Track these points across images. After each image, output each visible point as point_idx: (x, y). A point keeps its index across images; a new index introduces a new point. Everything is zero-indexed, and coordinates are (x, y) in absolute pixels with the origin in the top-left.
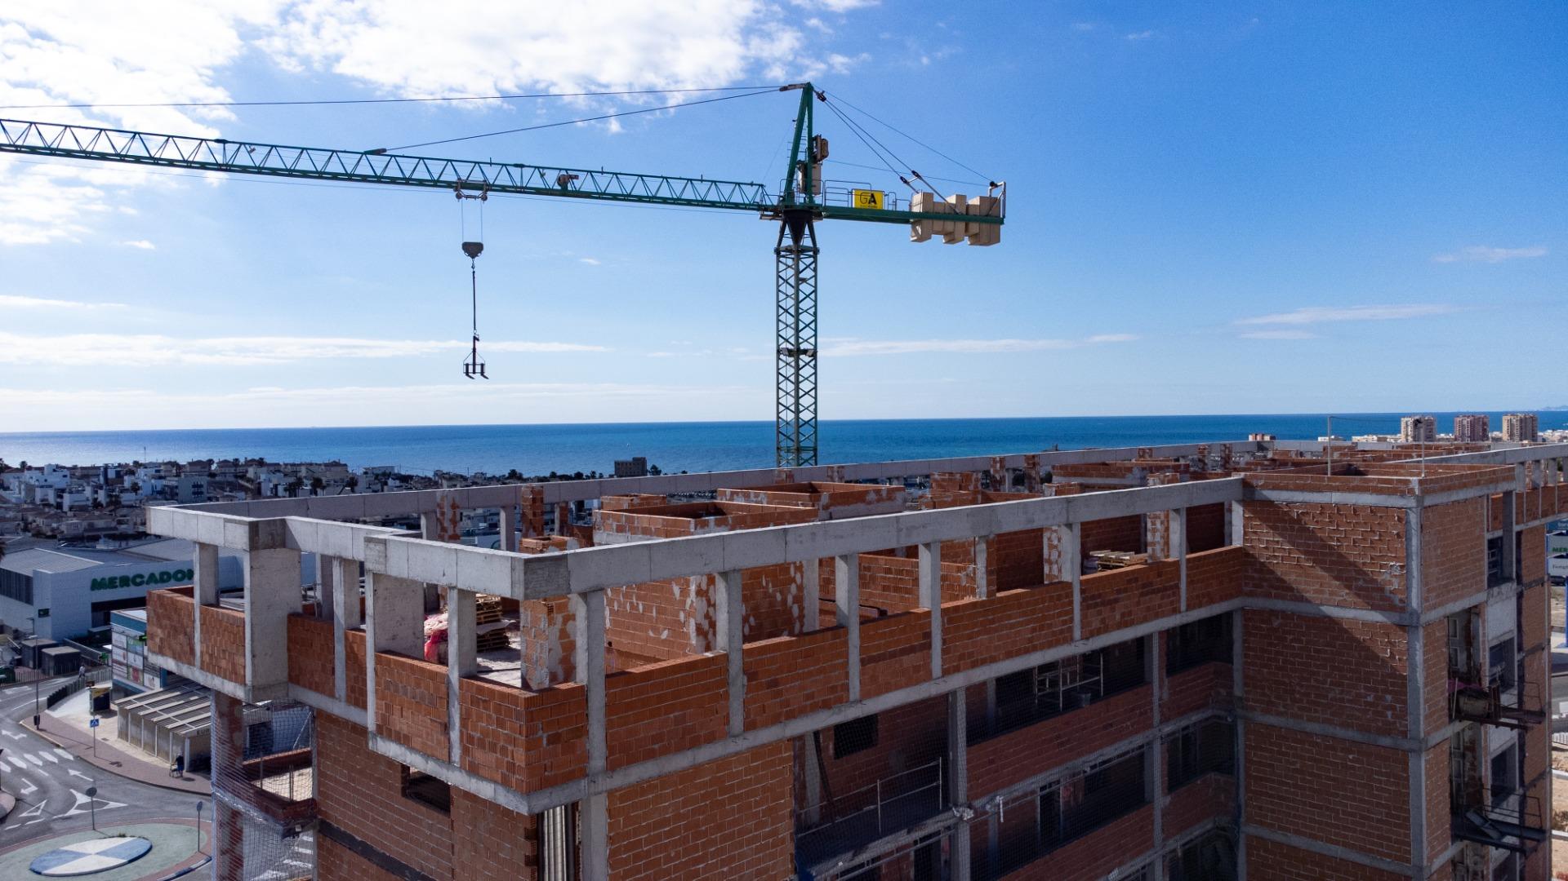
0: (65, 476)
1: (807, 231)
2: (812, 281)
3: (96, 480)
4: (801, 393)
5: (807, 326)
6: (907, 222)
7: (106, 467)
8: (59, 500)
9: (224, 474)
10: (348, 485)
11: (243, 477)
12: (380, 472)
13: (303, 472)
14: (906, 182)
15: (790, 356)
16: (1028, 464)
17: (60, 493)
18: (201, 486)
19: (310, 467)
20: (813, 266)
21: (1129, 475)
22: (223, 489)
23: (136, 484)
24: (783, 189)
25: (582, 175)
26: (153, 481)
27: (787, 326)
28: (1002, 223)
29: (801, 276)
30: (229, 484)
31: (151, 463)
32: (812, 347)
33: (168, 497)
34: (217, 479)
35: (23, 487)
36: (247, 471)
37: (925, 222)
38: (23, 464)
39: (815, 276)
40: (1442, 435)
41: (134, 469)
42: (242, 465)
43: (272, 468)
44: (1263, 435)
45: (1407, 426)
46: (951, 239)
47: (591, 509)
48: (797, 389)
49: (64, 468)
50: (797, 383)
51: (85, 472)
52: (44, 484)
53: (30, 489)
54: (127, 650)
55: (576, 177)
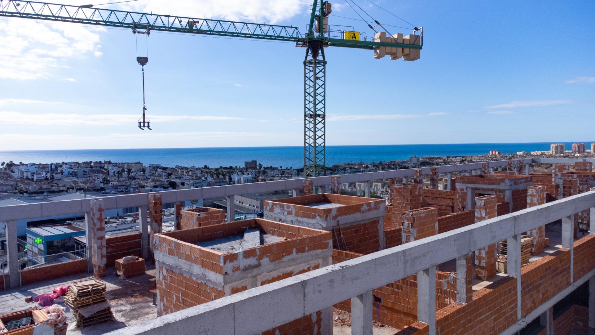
0: (36, 168)
1: (320, 52)
2: (323, 79)
3: (47, 169)
4: (317, 137)
5: (320, 102)
6: (371, 48)
7: (51, 164)
8: (32, 177)
9: (96, 167)
10: (142, 171)
11: (103, 168)
12: (155, 166)
13: (126, 166)
14: (371, 27)
15: (311, 118)
16: (432, 173)
17: (33, 174)
18: (86, 172)
19: (128, 164)
20: (323, 71)
21: (503, 184)
22: (95, 173)
23: (62, 171)
24: (308, 30)
25: (201, 22)
26: (69, 170)
27: (310, 102)
28: (421, 48)
29: (317, 76)
30: (98, 170)
31: (69, 162)
32: (323, 113)
33: (74, 176)
34: (94, 169)
35: (19, 172)
36: (104, 166)
37: (382, 48)
38: (21, 163)
39: (325, 76)
40: (567, 151)
41: (62, 165)
42: (103, 164)
43: (114, 165)
44: (495, 151)
45: (553, 147)
46: (395, 57)
47: (234, 181)
48: (315, 135)
49: (36, 164)
50: (315, 132)
51: (44, 166)
52: (27, 170)
53: (22, 172)
54: (32, 245)
55: (198, 22)
